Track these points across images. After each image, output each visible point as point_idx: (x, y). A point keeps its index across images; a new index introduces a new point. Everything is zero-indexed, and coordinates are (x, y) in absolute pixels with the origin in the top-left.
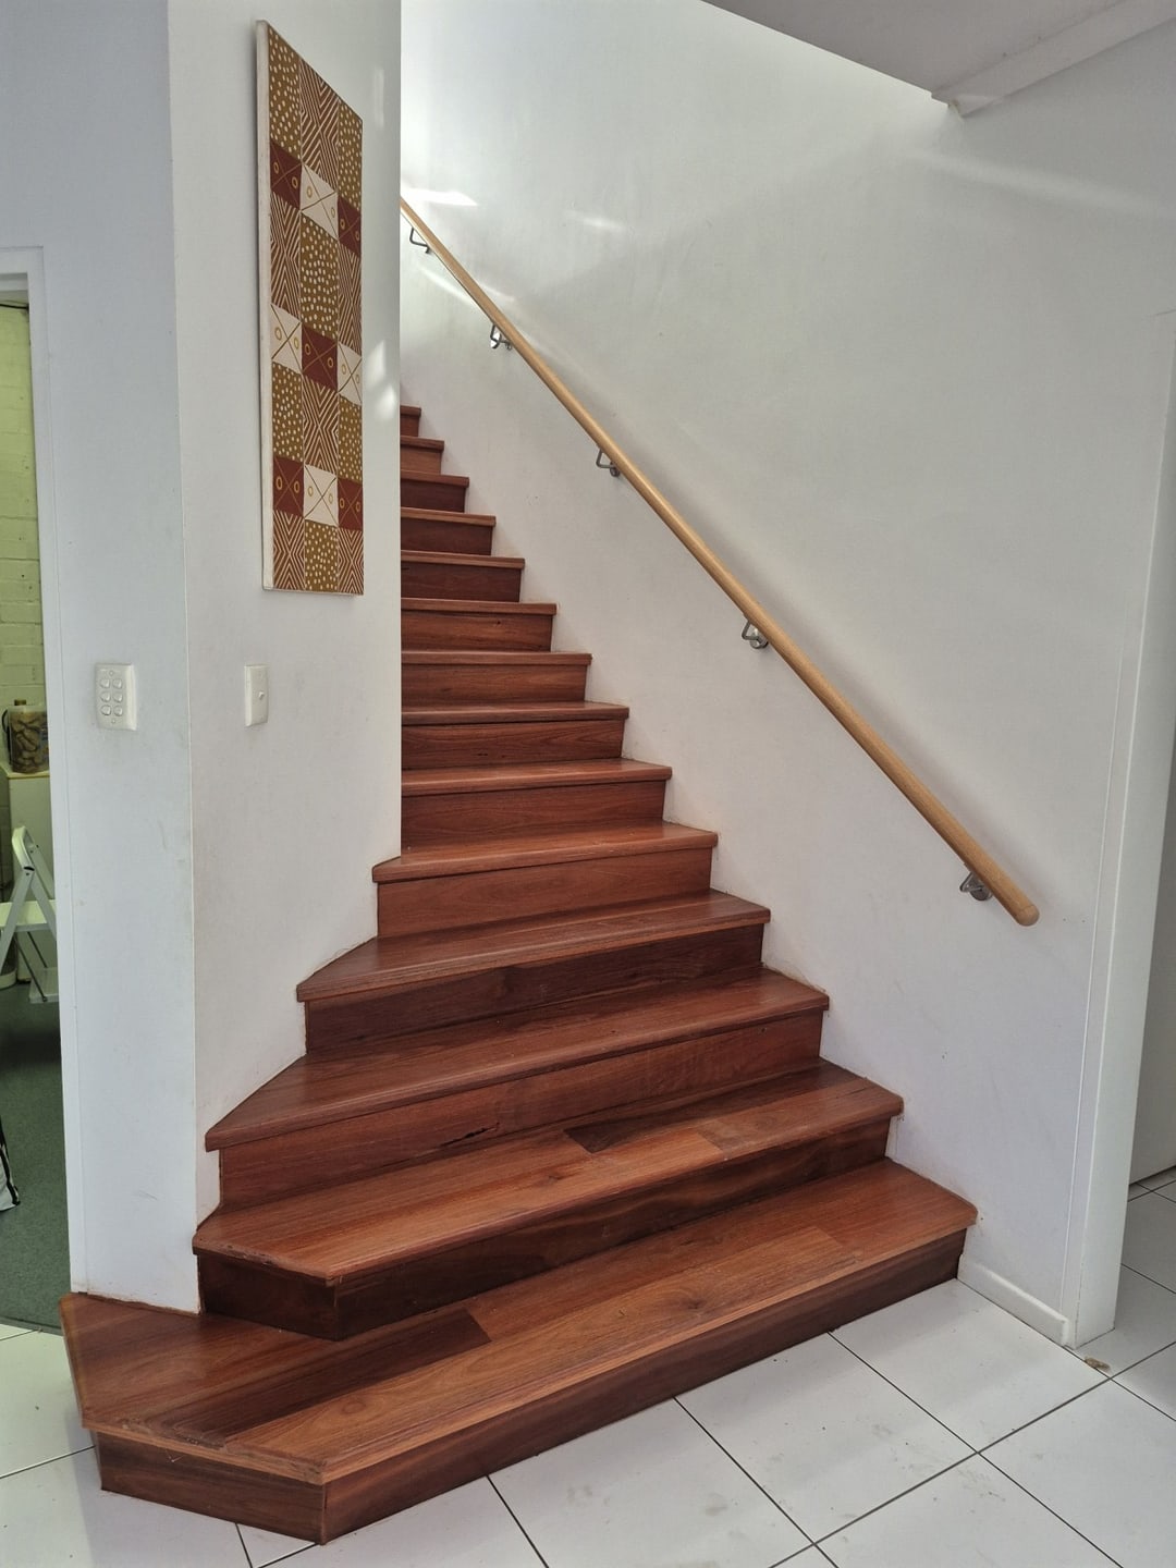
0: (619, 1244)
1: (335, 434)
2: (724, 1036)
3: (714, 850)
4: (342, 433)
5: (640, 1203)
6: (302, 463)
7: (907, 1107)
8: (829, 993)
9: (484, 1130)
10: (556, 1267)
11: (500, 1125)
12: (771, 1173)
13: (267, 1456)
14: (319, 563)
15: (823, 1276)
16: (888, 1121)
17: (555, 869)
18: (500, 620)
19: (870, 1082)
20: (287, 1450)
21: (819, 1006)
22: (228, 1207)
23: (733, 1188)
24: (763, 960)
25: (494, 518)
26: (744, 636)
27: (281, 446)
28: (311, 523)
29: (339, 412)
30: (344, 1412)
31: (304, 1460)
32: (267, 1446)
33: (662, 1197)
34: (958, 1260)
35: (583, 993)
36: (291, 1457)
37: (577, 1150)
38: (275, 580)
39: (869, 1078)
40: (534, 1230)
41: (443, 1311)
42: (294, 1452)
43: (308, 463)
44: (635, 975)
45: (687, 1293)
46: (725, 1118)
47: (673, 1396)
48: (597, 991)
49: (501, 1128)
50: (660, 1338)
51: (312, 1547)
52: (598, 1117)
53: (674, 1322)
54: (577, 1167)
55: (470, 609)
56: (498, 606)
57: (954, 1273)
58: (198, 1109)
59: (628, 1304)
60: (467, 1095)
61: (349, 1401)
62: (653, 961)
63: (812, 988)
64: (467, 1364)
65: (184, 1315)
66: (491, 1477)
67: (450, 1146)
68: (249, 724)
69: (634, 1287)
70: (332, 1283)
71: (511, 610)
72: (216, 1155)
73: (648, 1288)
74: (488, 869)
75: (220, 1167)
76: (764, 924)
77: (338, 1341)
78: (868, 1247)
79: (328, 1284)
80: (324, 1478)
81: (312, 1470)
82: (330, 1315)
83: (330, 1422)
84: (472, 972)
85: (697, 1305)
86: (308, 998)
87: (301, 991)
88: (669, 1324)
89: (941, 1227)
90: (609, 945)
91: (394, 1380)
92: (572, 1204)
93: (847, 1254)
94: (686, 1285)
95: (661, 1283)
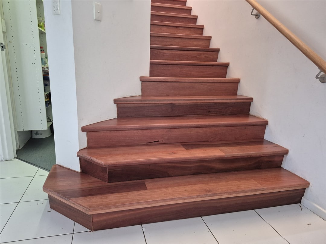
2: (233, 128)
3: (239, 83)
5: (198, 164)
7: (289, 152)
8: (269, 120)
9: (159, 141)
10: (172, 177)
11: (163, 140)
12: (242, 164)
13: (77, 205)
15: (252, 192)
16: (283, 156)
17: (190, 84)
18: (189, 29)
19: (278, 145)
20: (83, 204)
21: (264, 124)
22: (89, 148)
23: (229, 166)
24: (250, 113)
25: (192, 7)
26: (252, 14)
30: (101, 198)
31: (85, 207)
32: (78, 202)
33: (205, 164)
34: (302, 198)
37: (184, 149)
39: (278, 144)
40: (166, 165)
41: (138, 181)
42: (83, 205)
44: (209, 112)
45: (208, 189)
46: (229, 148)
47: (201, 216)
49: (164, 141)
50: (196, 198)
51: (90, 231)
52: (191, 143)
53: (200, 194)
54: (181, 152)
55: (180, 26)
56: (188, 25)
57: (299, 202)
58: (78, 120)
59: (189, 188)
60: (154, 131)
61: (104, 196)
62: (215, 109)
63: (263, 119)
64: (138, 193)
65: (77, 172)
66: (142, 225)
67: (149, 143)
68: (94, 19)
69: (192, 185)
70: (105, 166)
71: (191, 26)
72: (85, 133)
73: (196, 185)
74: (171, 81)
75: (87, 137)
76: (251, 102)
77: (109, 183)
78: (269, 187)
79: (104, 166)
80: (89, 213)
81: (87, 210)
82: (107, 176)
83: (96, 200)
84: (161, 103)
85: (209, 192)
86: (117, 103)
87: (115, 101)
88: (199, 195)
89: (296, 186)
90: (201, 101)
91: (117, 194)
92: (176, 159)
93: (261, 187)
94: (207, 186)
95: (200, 185)
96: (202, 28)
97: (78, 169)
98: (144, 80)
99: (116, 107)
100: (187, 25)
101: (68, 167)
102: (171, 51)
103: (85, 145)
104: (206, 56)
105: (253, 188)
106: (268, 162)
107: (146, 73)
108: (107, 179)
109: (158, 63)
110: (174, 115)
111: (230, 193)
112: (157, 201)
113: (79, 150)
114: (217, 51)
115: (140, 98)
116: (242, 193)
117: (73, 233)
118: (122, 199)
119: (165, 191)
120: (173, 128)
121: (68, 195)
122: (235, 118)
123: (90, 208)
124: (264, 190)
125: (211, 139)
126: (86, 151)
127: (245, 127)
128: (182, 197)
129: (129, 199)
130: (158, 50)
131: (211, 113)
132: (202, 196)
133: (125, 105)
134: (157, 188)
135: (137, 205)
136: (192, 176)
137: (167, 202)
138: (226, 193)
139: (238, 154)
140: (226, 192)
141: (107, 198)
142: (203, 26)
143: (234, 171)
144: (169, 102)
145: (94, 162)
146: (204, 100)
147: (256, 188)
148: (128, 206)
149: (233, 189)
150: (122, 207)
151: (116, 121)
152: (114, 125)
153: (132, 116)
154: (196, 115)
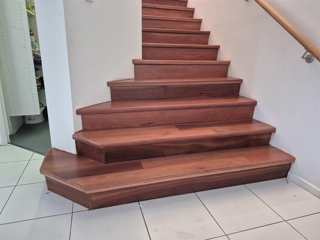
2: (224, 108)
3: (229, 66)
5: (192, 144)
7: (277, 130)
8: (257, 100)
9: (153, 123)
10: (167, 156)
11: (158, 122)
12: (232, 143)
13: (75, 185)
15: (243, 168)
16: (271, 134)
17: (182, 66)
19: (266, 124)
20: (80, 184)
21: (254, 104)
23: (220, 144)
24: (239, 94)
30: (99, 178)
31: (83, 187)
32: (76, 183)
33: (198, 143)
34: (288, 172)
36: (81, 186)
37: (177, 129)
40: (160, 145)
41: (134, 161)
44: (201, 94)
45: (201, 166)
46: (220, 127)
47: (195, 192)
48: (190, 96)
49: (158, 123)
50: (190, 175)
51: (88, 210)
52: (184, 124)
53: (194, 171)
54: (175, 132)
55: (171, 8)
56: (179, 8)
57: (286, 176)
58: (73, 103)
59: (183, 166)
60: (148, 113)
61: (101, 176)
62: (206, 90)
63: (252, 100)
64: (135, 172)
65: (73, 154)
66: (139, 202)
67: (144, 125)
69: (186, 163)
70: (101, 148)
71: (182, 9)
72: (80, 116)
73: (190, 163)
74: (164, 64)
75: (82, 120)
76: (240, 84)
77: (105, 164)
78: (258, 162)
79: (100, 148)
80: (88, 192)
81: (85, 190)
82: (103, 157)
83: (94, 180)
84: (154, 86)
85: (202, 169)
86: (111, 86)
87: (109, 84)
88: (193, 171)
89: (283, 161)
90: (193, 84)
91: (114, 173)
92: (170, 139)
93: (251, 163)
94: (201, 164)
95: (194, 163)
96: (192, 11)
97: (74, 151)
98: (137, 63)
99: (110, 90)
100: (177, 8)
101: (64, 150)
102: (162, 33)
103: (81, 128)
104: (197, 38)
105: (242, 164)
106: (257, 140)
107: (139, 56)
108: (104, 160)
109: (150, 46)
110: (168, 97)
111: (222, 169)
112: (153, 179)
113: (75, 133)
114: (208, 34)
115: (133, 81)
116: (233, 169)
117: (72, 213)
118: (120, 178)
119: (161, 169)
120: (167, 109)
121: (65, 176)
122: (226, 99)
123: (89, 187)
124: (253, 165)
125: (204, 120)
126: (81, 133)
127: (235, 107)
128: (176, 175)
129: (126, 177)
130: (150, 33)
131: (202, 95)
132: (196, 173)
133: (119, 88)
134: (153, 167)
135: (134, 183)
136: (186, 155)
137: (162, 179)
138: (218, 169)
139: (229, 132)
140: (217, 168)
141: (104, 177)
142: (194, 9)
143: (225, 149)
144: (162, 85)
145: (90, 143)
146: (196, 82)
147: (246, 164)
148: (126, 185)
149: (224, 166)
150: (120, 185)
151: (110, 103)
152: (108, 107)
153: (126, 99)
154: (188, 97)
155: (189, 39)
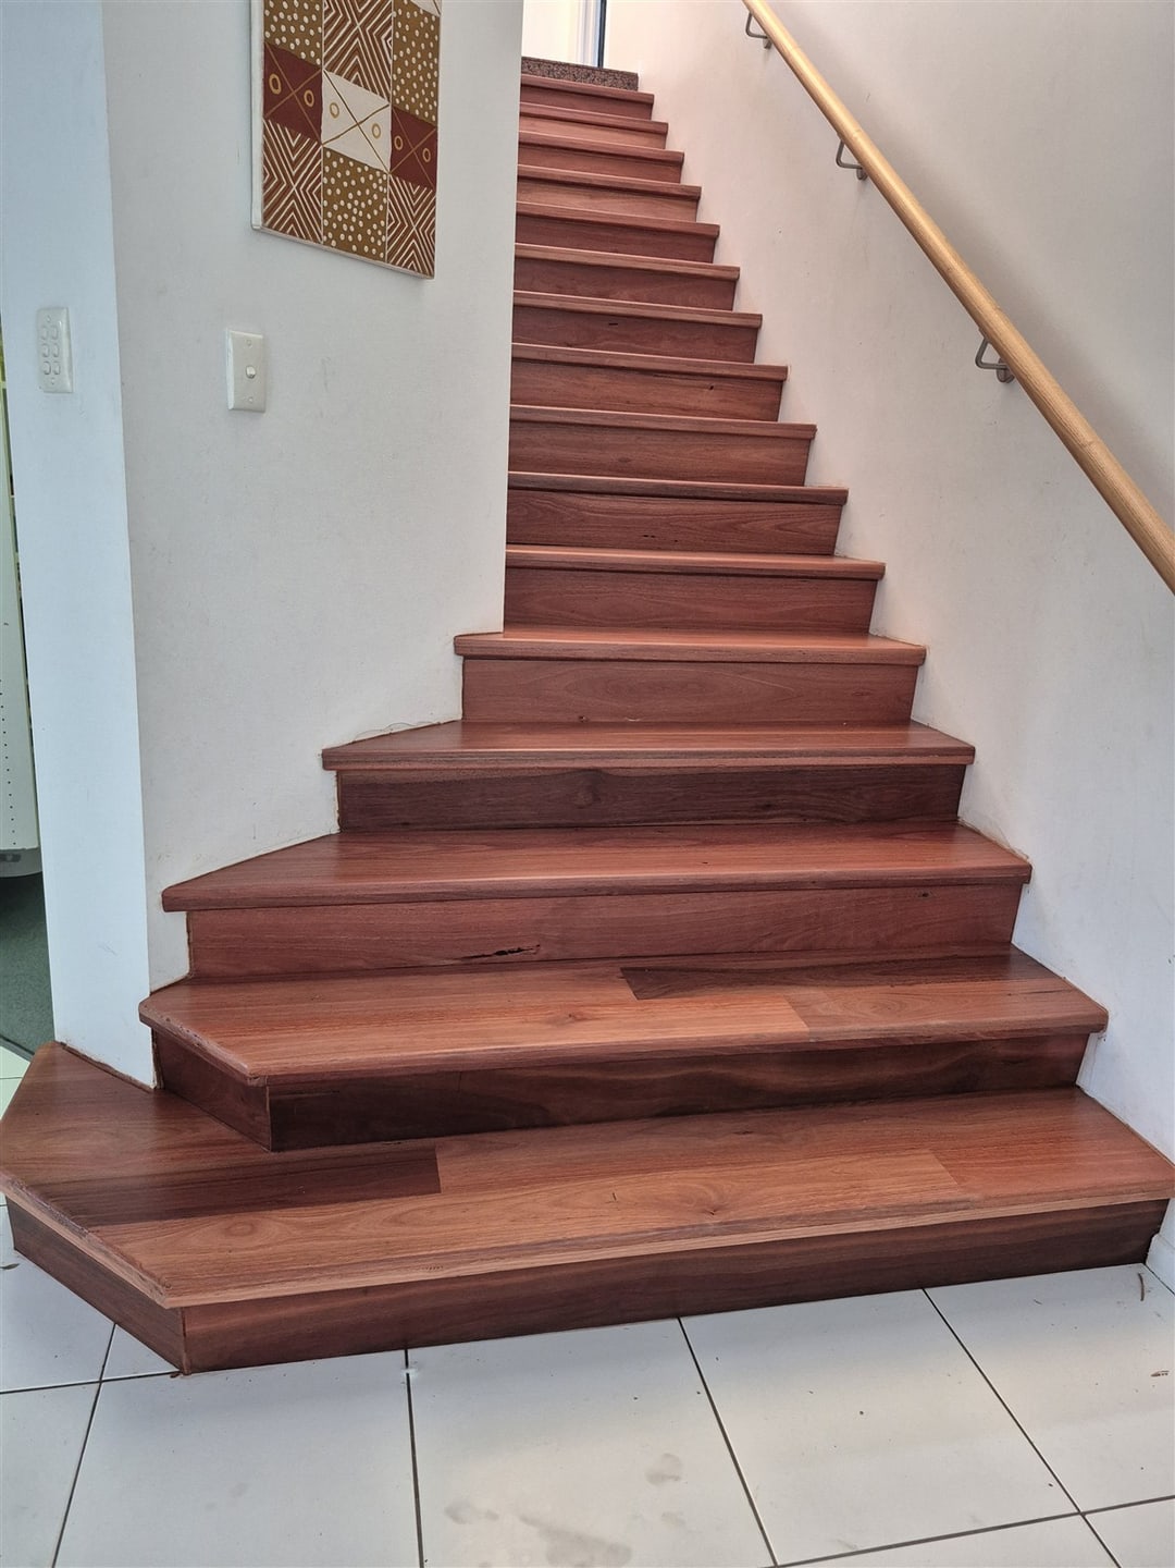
0: (658, 1116)
1: (387, 44)
2: (865, 893)
3: (920, 671)
4: (398, 45)
5: (686, 1071)
6: (319, 68)
7: (1112, 1024)
8: (1034, 861)
9: (519, 950)
10: (565, 1124)
11: (542, 948)
12: (888, 1072)
13: (120, 1259)
14: (351, 214)
15: (914, 1215)
16: (1085, 1039)
17: (691, 669)
18: (714, 384)
19: (1068, 984)
20: (143, 1259)
21: (1018, 877)
22: (196, 979)
23: (829, 1079)
24: (959, 814)
25: (738, 269)
26: (978, 361)
27: (279, 34)
28: (336, 155)
29: (394, 14)
30: (228, 1232)
31: (152, 1276)
32: (126, 1248)
33: (715, 1070)
34: (1150, 1241)
35: (694, 819)
36: (141, 1268)
37: (627, 993)
38: (266, 216)
39: (1068, 979)
40: (534, 1073)
41: (406, 1144)
42: (144, 1263)
43: (331, 69)
44: (768, 807)
45: (712, 1194)
46: (836, 991)
47: (678, 1316)
48: (713, 818)
49: (544, 951)
50: (650, 1240)
51: (174, 1375)
52: (668, 962)
53: (673, 1224)
54: (610, 1011)
55: (674, 368)
56: (711, 366)
57: (1141, 1256)
58: (148, 859)
59: (628, 1188)
60: (497, 904)
61: (242, 1220)
62: (795, 793)
63: (1011, 854)
64: (395, 1212)
65: (141, 1087)
66: (410, 1351)
67: (474, 960)
68: (231, 407)
69: (647, 1171)
70: (254, 1083)
71: (726, 372)
72: (180, 918)
73: (664, 1175)
74: (601, 656)
75: (188, 932)
76: (965, 766)
77: (272, 1151)
78: (994, 1192)
79: (249, 1083)
80: (168, 1302)
81: (156, 1288)
82: (264, 1119)
83: (205, 1239)
84: (544, 769)
85: (714, 1211)
86: (339, 767)
87: (330, 759)
88: (666, 1225)
89: (1120, 1189)
90: (730, 762)
91: (302, 1210)
92: (579, 1053)
93: (956, 1194)
94: (712, 1182)
95: (682, 1173)
96: (775, 381)
97: (145, 1073)
98: (475, 653)
99: (334, 785)
100: (704, 365)
101: (104, 1060)
102: (616, 498)
103: (181, 967)
105: (915, 1198)
106: (1011, 1061)
107: (486, 612)
108: (266, 1134)
109: (549, 565)
110: (606, 820)
111: (810, 1219)
112: (473, 1255)
113: (152, 994)
114: (835, 501)
115: (448, 744)
116: (866, 1219)
117: (101, 1382)
118: (319, 1238)
119: (519, 1201)
120: (584, 893)
121: (89, 1206)
122: (882, 843)
123: (174, 1280)
124: (967, 1205)
125: (765, 944)
126: (184, 997)
127: (922, 891)
128: (586, 1238)
129: (348, 1238)
130: (554, 495)
131: (775, 812)
132: (680, 1232)
133: (377, 773)
134: (485, 1186)
135: (382, 1270)
136: (658, 1121)
137: (518, 1257)
138: (789, 1218)
139: (867, 1027)
140: (790, 1213)
141: (253, 1230)
142: (784, 370)
143: (854, 1102)
144: (577, 764)
145: (209, 1055)
146: (745, 755)
147: (930, 1197)
148: (342, 1276)
149: (823, 1202)
150: (314, 1278)
151: (331, 851)
152: (320, 879)
153: (406, 824)
154: (704, 819)
155: (743, 526)
